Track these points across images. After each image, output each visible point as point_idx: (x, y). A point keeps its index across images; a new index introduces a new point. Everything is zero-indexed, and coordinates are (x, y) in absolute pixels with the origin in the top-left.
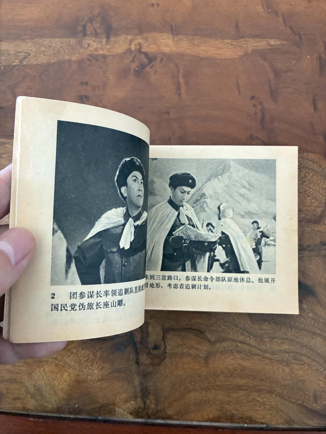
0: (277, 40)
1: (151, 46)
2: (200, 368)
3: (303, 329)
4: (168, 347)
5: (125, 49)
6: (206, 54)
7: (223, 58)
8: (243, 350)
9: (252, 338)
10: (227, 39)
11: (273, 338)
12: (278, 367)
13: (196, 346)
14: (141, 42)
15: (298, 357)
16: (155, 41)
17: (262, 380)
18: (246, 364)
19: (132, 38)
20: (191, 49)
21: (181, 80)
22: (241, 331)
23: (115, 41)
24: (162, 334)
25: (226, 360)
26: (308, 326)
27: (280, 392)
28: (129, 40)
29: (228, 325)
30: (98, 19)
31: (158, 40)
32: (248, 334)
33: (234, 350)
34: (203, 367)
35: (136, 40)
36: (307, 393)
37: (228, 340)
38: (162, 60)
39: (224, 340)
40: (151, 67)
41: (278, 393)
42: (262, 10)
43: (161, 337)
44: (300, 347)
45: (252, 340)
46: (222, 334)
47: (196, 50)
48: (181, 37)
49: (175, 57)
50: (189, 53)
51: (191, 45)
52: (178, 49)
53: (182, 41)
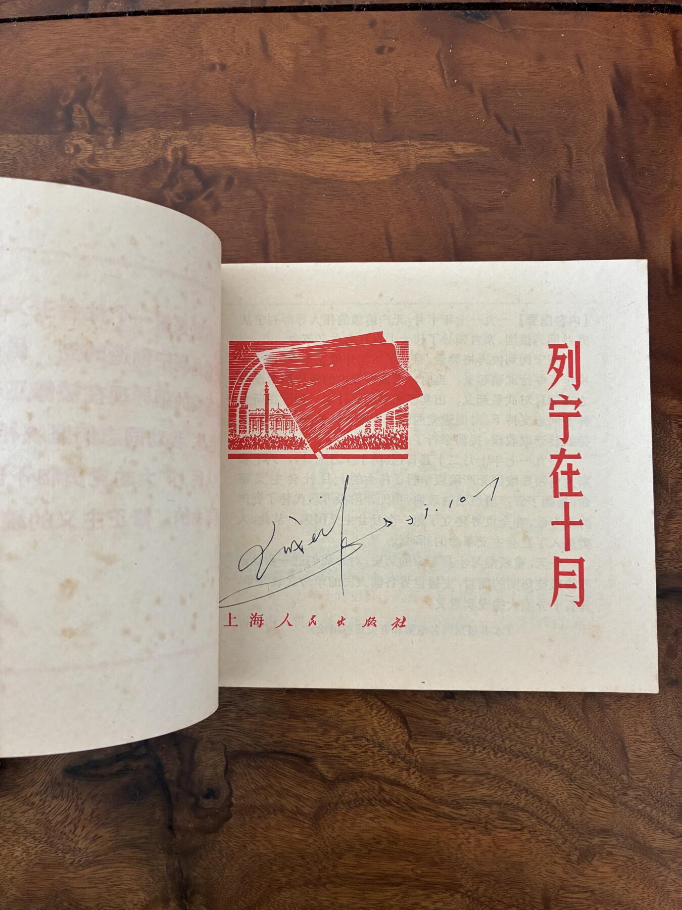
0: (472, 144)
1: (204, 154)
2: (302, 838)
3: (519, 754)
4: (235, 792)
5: (152, 158)
6: (323, 170)
7: (358, 179)
8: (394, 799)
9: (414, 773)
10: (366, 141)
11: (456, 774)
12: (467, 835)
13: (295, 791)
14: (186, 145)
15: (510, 814)
16: (216, 142)
17: (434, 864)
18: (400, 828)
19: (169, 135)
20: (292, 160)
21: (271, 225)
22: (390, 757)
23: (132, 141)
24: (225, 763)
25: (357, 821)
26: (532, 748)
27: (471, 888)
28: (161, 139)
29: (363, 744)
30: (98, 95)
31: (222, 141)
32: (405, 764)
33: (376, 800)
34: (311, 836)
35: (175, 139)
36: (528, 890)
37: (361, 777)
38: (230, 182)
39: (354, 776)
40: (207, 198)
41: (467, 891)
42: (440, 80)
43: (221, 769)
44: (512, 793)
45: (413, 777)
46: (350, 765)
47: (302, 162)
48: (271, 135)
49: (257, 176)
50: (286, 168)
51: (291, 152)
52: (263, 161)
53: (272, 144)
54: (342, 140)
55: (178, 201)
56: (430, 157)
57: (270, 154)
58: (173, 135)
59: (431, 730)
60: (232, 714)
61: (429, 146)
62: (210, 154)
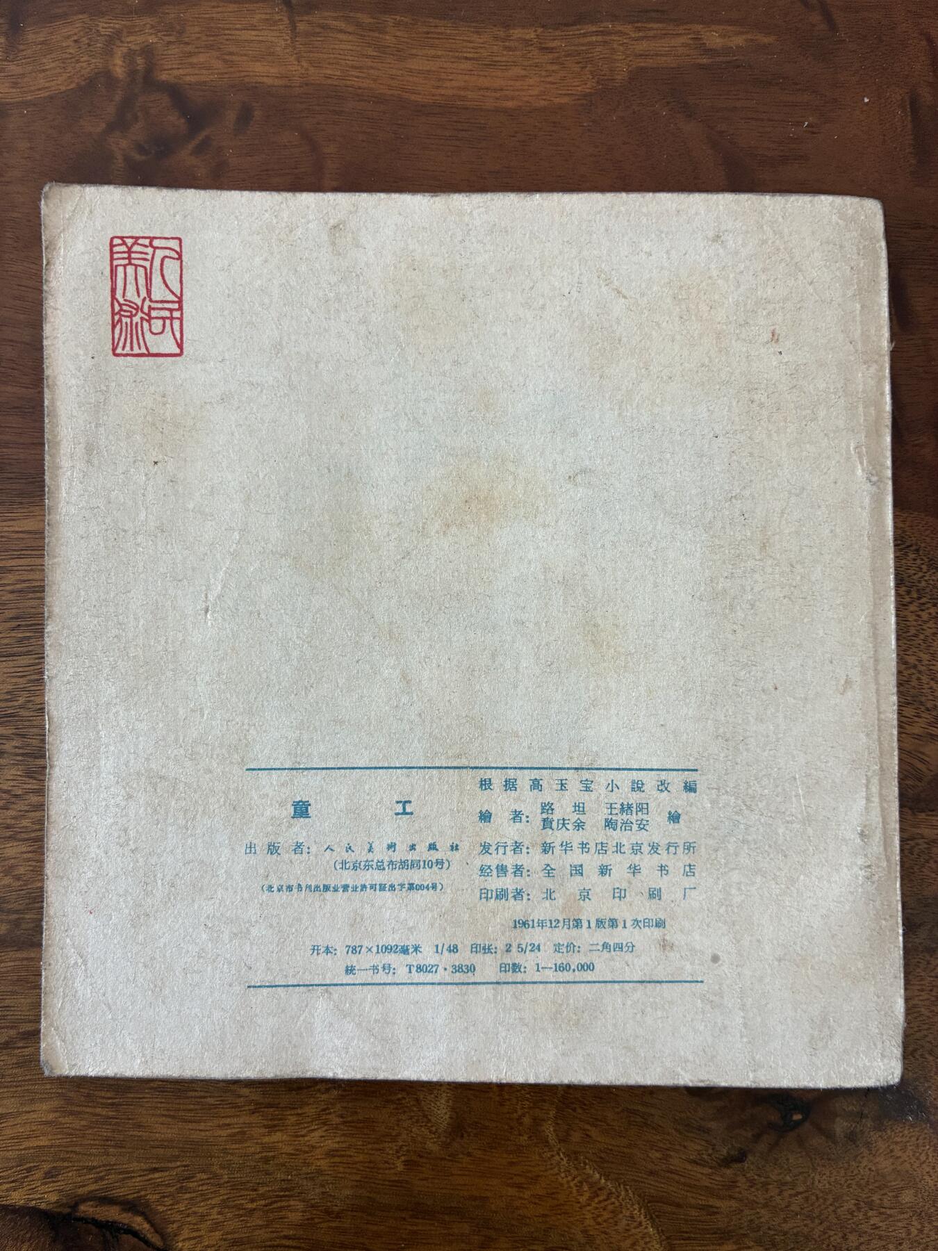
0: (737, 30)
1: (194, 60)
5: (83, 72)
6: (438, 87)
7: (510, 104)
10: (523, 27)
14: (152, 43)
16: (213, 36)
19: (117, 26)
20: (372, 68)
23: (42, 43)
28: (102, 36)
31: (227, 32)
35: (130, 33)
38: (245, 116)
40: (199, 150)
47: (394, 72)
48: (325, 18)
49: (301, 103)
50: (361, 85)
51: (371, 52)
52: (312, 70)
53: (331, 35)
54: (474, 24)
55: (138, 157)
56: (657, 55)
57: (326, 56)
58: (124, 25)
59: (701, 1227)
60: (293, 1214)
61: (651, 33)
62: (202, 60)
